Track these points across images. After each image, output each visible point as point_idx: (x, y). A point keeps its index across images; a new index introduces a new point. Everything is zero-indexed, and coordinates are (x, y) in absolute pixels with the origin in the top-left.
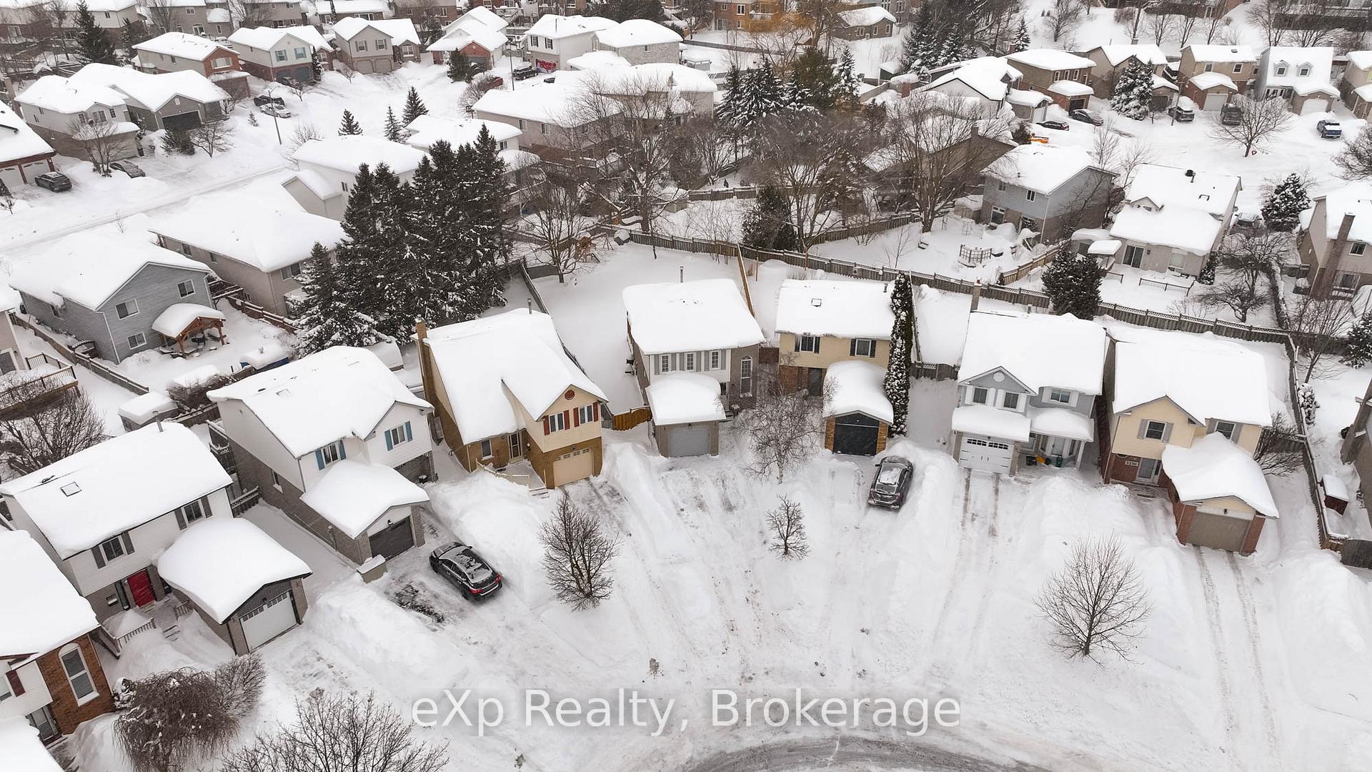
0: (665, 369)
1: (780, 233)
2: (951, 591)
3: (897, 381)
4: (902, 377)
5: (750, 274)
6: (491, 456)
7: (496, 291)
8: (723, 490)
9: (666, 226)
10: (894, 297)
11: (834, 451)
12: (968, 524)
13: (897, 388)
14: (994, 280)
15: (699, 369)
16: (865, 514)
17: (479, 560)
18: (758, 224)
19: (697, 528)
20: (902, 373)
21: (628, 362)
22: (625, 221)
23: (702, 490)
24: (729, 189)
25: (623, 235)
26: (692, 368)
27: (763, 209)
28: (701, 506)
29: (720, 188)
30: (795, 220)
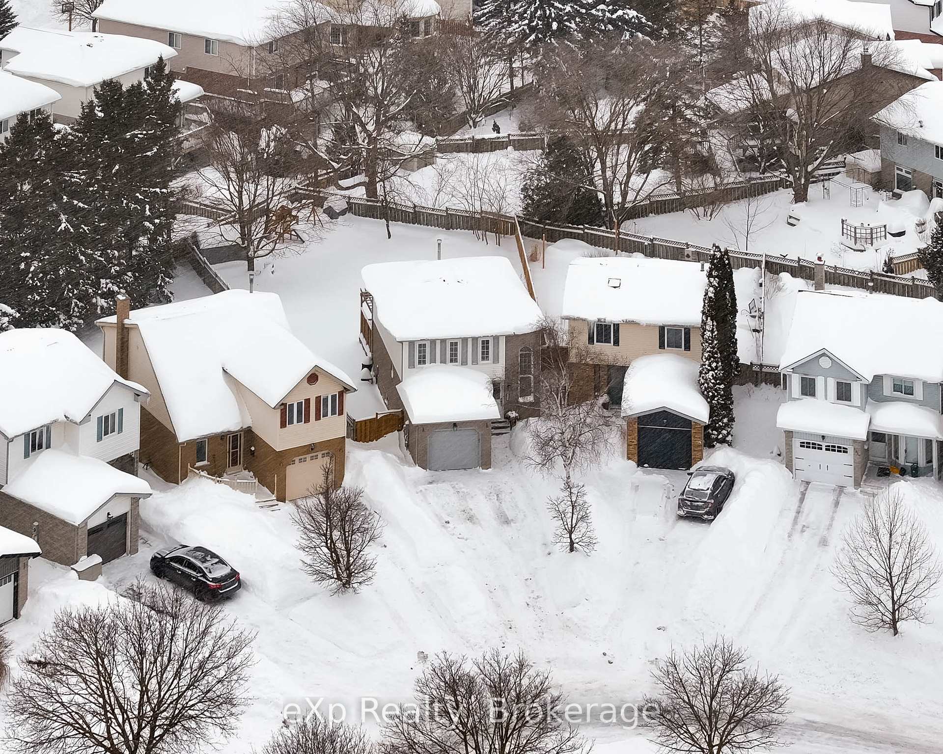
0: (422, 361)
1: (576, 202)
2: (764, 595)
3: (711, 373)
4: (716, 367)
5: (533, 258)
6: (205, 463)
7: (163, 280)
8: (497, 503)
9: (408, 190)
10: (710, 275)
11: (640, 464)
12: (796, 536)
13: (713, 381)
14: (879, 268)
15: (464, 363)
16: (674, 528)
17: (214, 556)
18: (544, 189)
19: (466, 540)
20: (717, 363)
21: (364, 366)
22: (344, 183)
23: (471, 504)
24: (500, 135)
25: (338, 204)
26: (456, 361)
27: (551, 168)
28: (471, 519)
29: (488, 134)
30: (599, 183)
